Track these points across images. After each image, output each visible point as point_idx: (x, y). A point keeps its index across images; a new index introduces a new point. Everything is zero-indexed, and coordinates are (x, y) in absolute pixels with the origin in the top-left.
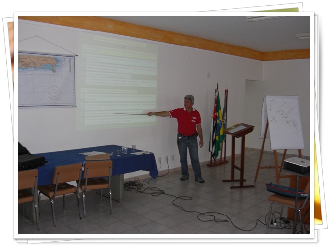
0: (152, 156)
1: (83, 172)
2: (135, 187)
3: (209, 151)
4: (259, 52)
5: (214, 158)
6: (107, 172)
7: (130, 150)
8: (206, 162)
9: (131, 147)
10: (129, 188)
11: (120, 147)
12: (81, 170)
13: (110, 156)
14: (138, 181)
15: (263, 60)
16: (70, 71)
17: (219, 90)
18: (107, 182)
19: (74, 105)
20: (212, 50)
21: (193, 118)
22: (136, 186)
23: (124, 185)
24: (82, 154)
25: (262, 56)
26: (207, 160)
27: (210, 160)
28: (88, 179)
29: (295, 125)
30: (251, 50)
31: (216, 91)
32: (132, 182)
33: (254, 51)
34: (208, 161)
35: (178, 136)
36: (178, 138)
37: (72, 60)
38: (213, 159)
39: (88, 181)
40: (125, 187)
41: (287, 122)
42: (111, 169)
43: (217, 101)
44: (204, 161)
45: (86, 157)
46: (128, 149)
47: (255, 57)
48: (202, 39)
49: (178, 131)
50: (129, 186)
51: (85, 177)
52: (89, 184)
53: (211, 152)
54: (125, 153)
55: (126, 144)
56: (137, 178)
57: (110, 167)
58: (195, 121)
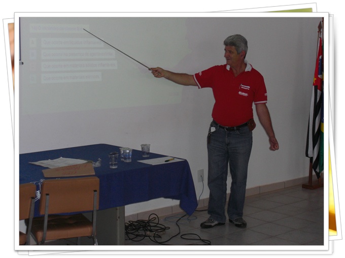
0: (183, 166)
1: (39, 202)
2: (148, 233)
3: (307, 155)
5: (318, 170)
6: (88, 201)
7: (138, 155)
8: (299, 179)
9: (141, 150)
10: (137, 236)
11: (117, 149)
12: (33, 198)
13: (96, 169)
14: (156, 221)
18: (90, 223)
21: (243, 87)
22: (151, 231)
23: (126, 228)
26: (301, 176)
27: (307, 174)
28: (50, 216)
31: (320, 27)
32: (143, 221)
34: (304, 178)
35: (212, 126)
36: (210, 130)
38: (314, 173)
39: (48, 221)
40: (127, 233)
42: (97, 194)
43: (323, 49)
44: (296, 178)
45: (44, 171)
46: (134, 151)
49: (213, 115)
50: (137, 229)
51: (42, 213)
52: (50, 227)
53: (311, 159)
54: (128, 161)
55: (128, 143)
56: (152, 213)
57: (95, 191)
58: (246, 95)
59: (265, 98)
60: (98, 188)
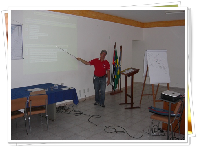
0: (74, 90)
1: (28, 103)
2: (64, 110)
3: (111, 85)
4: (141, 23)
5: (114, 89)
6: (44, 102)
8: (109, 92)
9: (61, 85)
10: (60, 111)
11: (53, 85)
12: (26, 102)
13: (46, 92)
14: (66, 106)
15: (143, 28)
16: (19, 35)
17: (117, 46)
18: (45, 109)
19: (22, 58)
20: (112, 22)
21: (104, 65)
22: (65, 109)
23: (57, 108)
24: (28, 90)
25: (143, 25)
26: (109, 91)
27: (111, 90)
28: (32, 107)
29: (164, 68)
30: (135, 21)
31: (114, 47)
32: (62, 106)
33: (138, 22)
35: (94, 77)
36: (94, 78)
37: (20, 28)
38: (113, 90)
39: (31, 109)
40: (57, 110)
41: (160, 67)
42: (47, 100)
43: (115, 54)
44: (108, 91)
45: (30, 93)
46: (59, 86)
47: (138, 26)
48: (105, 14)
49: (94, 74)
50: (60, 109)
51: (29, 106)
52: (32, 111)
53: (112, 86)
54: (57, 89)
55: (57, 82)
56: (65, 104)
57: (46, 99)
58: (105, 67)
59: (110, 69)
60: (47, 98)
